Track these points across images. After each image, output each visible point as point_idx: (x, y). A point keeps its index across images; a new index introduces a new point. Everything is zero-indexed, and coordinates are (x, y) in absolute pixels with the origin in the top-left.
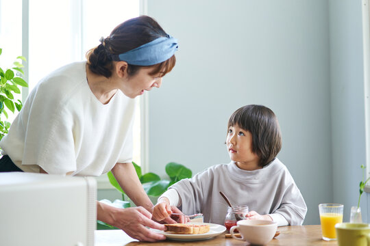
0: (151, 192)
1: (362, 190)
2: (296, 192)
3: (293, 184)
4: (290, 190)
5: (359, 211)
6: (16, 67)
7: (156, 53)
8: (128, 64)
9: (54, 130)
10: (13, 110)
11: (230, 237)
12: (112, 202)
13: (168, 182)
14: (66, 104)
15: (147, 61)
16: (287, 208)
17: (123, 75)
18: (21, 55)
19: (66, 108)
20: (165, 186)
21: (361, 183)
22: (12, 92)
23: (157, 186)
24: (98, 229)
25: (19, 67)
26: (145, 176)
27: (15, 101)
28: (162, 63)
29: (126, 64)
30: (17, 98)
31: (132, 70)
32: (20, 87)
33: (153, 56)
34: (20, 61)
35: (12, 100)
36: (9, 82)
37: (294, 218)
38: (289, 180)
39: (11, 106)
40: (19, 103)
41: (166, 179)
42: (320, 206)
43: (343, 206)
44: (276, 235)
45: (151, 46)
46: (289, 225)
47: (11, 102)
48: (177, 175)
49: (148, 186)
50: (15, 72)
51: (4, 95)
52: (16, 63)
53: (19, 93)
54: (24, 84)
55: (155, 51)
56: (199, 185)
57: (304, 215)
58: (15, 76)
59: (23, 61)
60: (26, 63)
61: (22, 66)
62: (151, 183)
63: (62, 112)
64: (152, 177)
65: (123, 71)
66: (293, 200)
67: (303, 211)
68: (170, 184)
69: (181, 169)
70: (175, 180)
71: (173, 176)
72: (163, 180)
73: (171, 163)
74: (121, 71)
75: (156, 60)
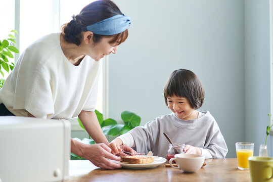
0: (110, 132)
1: (269, 132)
2: (220, 137)
3: (218, 131)
4: (216, 135)
5: (266, 148)
6: (10, 38)
7: (115, 26)
8: (94, 34)
9: (36, 83)
10: (8, 71)
12: (82, 140)
13: (123, 126)
14: (44, 63)
15: (107, 31)
17: (89, 42)
18: (14, 29)
19: (45, 66)
20: (120, 128)
21: (268, 127)
22: (7, 57)
23: (115, 128)
25: (12, 38)
26: (106, 120)
27: (9, 63)
28: (119, 34)
29: (92, 33)
30: (11, 61)
31: (97, 38)
32: (13, 53)
33: (112, 28)
34: (13, 34)
35: (7, 63)
36: (5, 50)
39: (6, 68)
40: (12, 65)
41: (122, 123)
42: (237, 144)
43: (253, 144)
44: (204, 165)
45: (111, 20)
46: (213, 158)
47: (7, 64)
48: (130, 120)
49: (107, 128)
50: (10, 42)
51: (2, 59)
52: (10, 35)
53: (13, 57)
54: (16, 51)
55: (114, 24)
56: (150, 131)
57: (225, 155)
58: (9, 45)
59: (15, 33)
60: (17, 35)
61: (14, 38)
62: (110, 126)
64: (112, 122)
65: (89, 39)
67: (225, 151)
68: (124, 127)
69: (133, 116)
70: (129, 124)
71: (126, 121)
72: (119, 124)
73: (125, 112)
74: (88, 39)
75: (115, 31)
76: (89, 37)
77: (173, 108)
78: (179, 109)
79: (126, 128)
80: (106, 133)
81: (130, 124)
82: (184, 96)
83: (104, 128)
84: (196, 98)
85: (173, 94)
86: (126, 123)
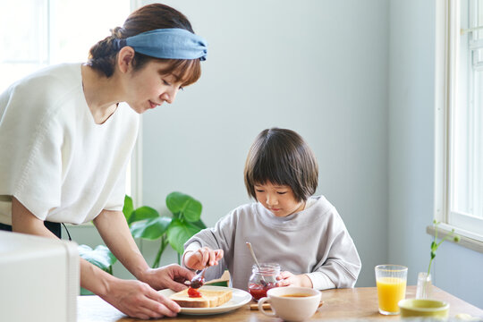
0: (146, 233)
1: (434, 253)
2: (347, 242)
3: (343, 232)
4: (339, 239)
5: (429, 279)
7: (174, 44)
8: (136, 53)
9: (37, 149)
11: (256, 309)
12: (94, 249)
13: (170, 220)
14: (55, 112)
16: (334, 265)
19: (56, 119)
20: (165, 225)
21: (433, 243)
23: (153, 225)
24: (81, 295)
26: (138, 210)
29: (133, 51)
31: (140, 60)
33: (169, 45)
37: (343, 279)
38: (339, 226)
41: (167, 216)
42: (377, 268)
43: (407, 269)
46: (336, 288)
48: (182, 210)
49: (140, 225)
55: (173, 41)
57: (356, 275)
62: (145, 221)
63: (51, 124)
64: (149, 213)
65: (127, 64)
66: (343, 254)
67: (356, 269)
68: (172, 222)
69: (187, 202)
70: (180, 217)
71: (176, 211)
72: (162, 216)
73: (173, 194)
74: (124, 63)
75: (173, 53)
76: (126, 60)
77: (267, 202)
78: (277, 203)
79: (175, 223)
80: (137, 236)
81: (183, 216)
82: (286, 183)
83: (135, 225)
84: (304, 185)
85: (265, 181)
86: (176, 215)
